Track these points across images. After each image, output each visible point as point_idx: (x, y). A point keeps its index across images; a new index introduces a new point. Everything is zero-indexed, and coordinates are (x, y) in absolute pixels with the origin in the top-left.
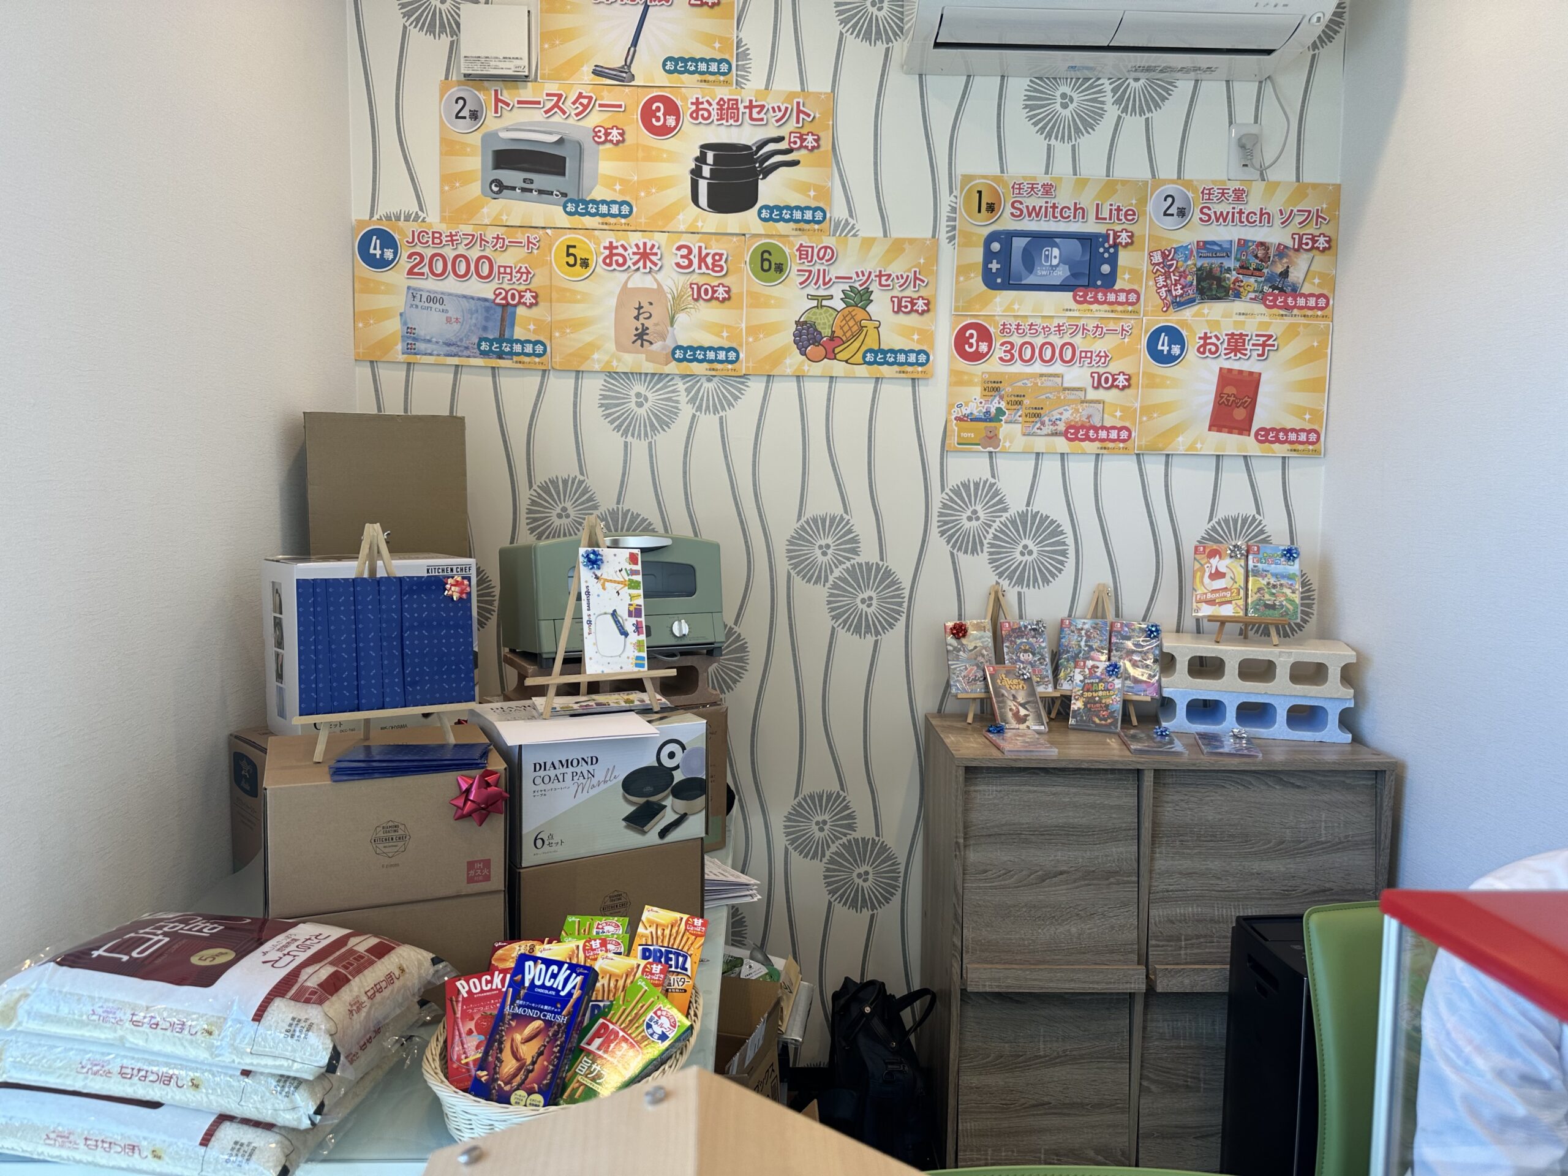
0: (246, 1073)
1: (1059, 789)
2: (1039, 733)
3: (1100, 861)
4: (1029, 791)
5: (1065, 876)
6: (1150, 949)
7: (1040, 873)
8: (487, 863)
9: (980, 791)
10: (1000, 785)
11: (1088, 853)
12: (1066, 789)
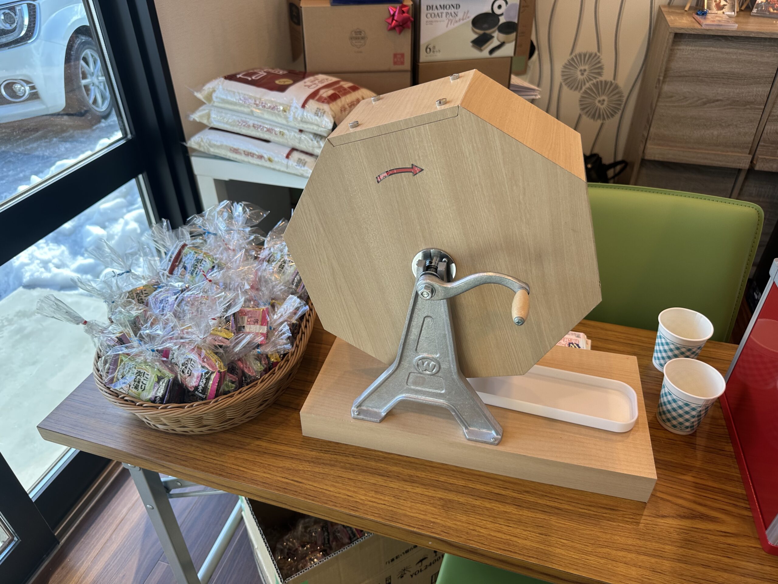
0: (301, 131)
1: (731, 50)
2: (730, 17)
3: (744, 95)
4: (712, 51)
5: (719, 102)
6: (759, 147)
7: (705, 100)
8: (403, 55)
9: (681, 49)
10: (695, 46)
11: (738, 90)
12: (735, 50)
